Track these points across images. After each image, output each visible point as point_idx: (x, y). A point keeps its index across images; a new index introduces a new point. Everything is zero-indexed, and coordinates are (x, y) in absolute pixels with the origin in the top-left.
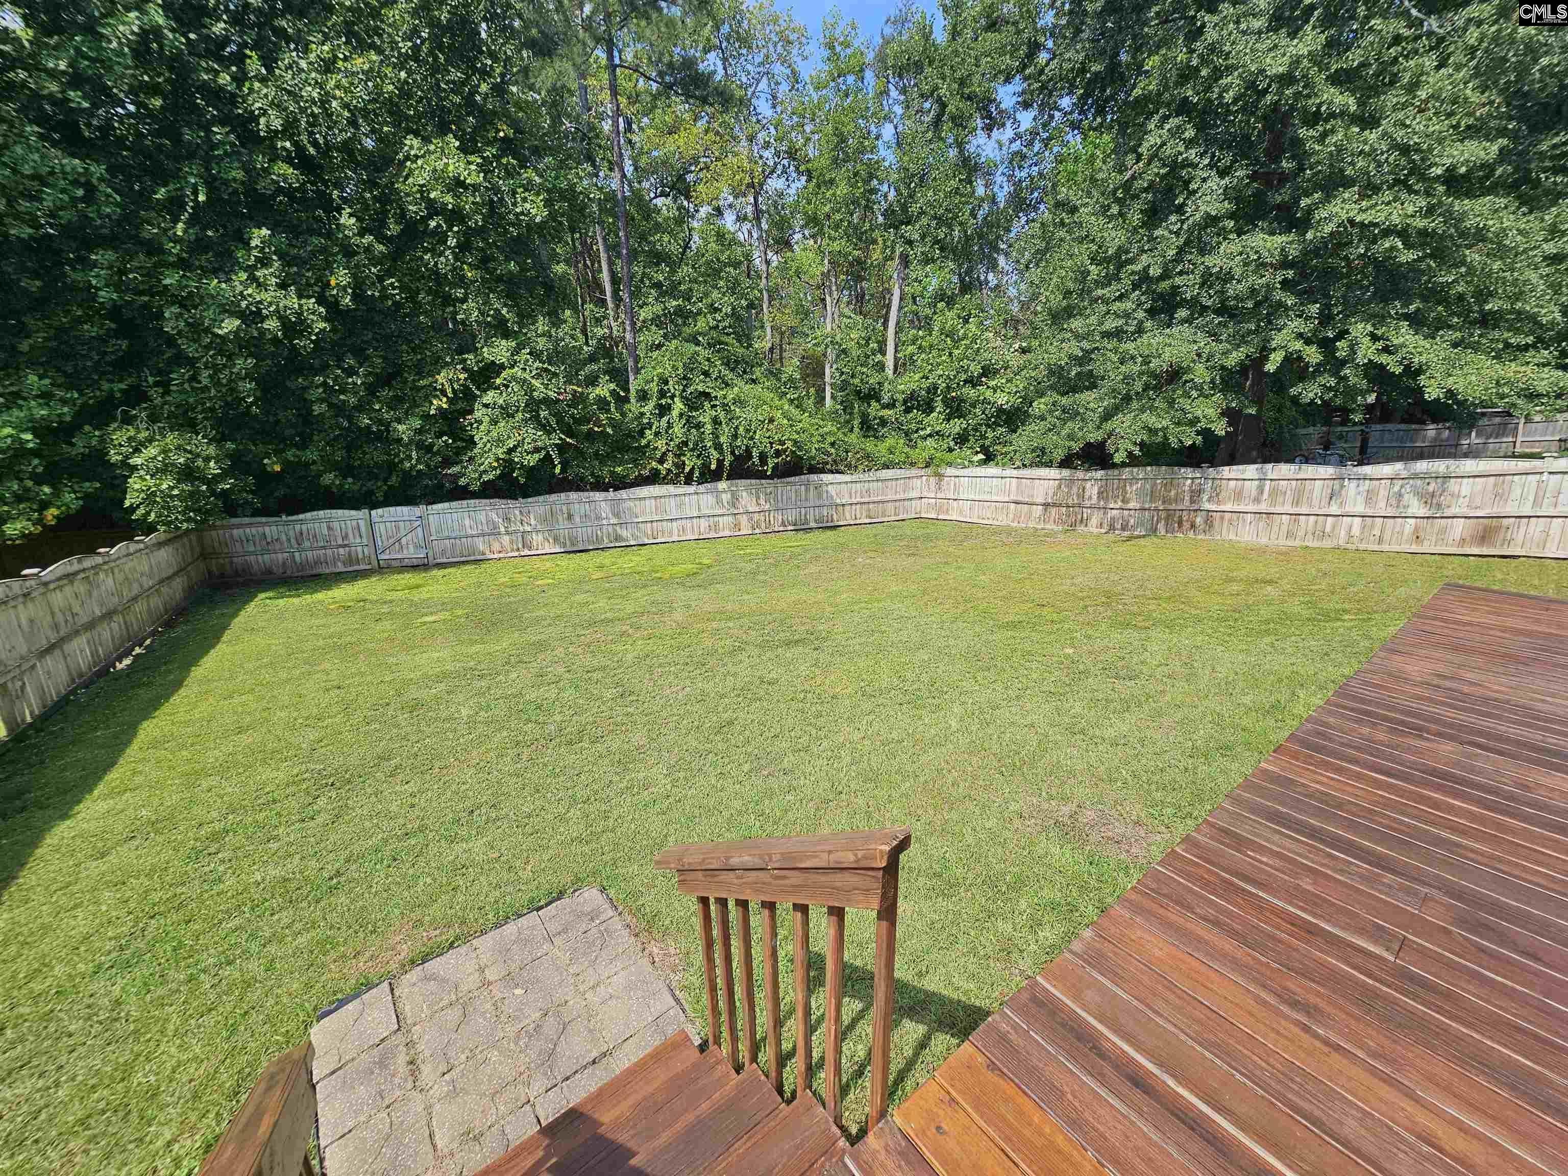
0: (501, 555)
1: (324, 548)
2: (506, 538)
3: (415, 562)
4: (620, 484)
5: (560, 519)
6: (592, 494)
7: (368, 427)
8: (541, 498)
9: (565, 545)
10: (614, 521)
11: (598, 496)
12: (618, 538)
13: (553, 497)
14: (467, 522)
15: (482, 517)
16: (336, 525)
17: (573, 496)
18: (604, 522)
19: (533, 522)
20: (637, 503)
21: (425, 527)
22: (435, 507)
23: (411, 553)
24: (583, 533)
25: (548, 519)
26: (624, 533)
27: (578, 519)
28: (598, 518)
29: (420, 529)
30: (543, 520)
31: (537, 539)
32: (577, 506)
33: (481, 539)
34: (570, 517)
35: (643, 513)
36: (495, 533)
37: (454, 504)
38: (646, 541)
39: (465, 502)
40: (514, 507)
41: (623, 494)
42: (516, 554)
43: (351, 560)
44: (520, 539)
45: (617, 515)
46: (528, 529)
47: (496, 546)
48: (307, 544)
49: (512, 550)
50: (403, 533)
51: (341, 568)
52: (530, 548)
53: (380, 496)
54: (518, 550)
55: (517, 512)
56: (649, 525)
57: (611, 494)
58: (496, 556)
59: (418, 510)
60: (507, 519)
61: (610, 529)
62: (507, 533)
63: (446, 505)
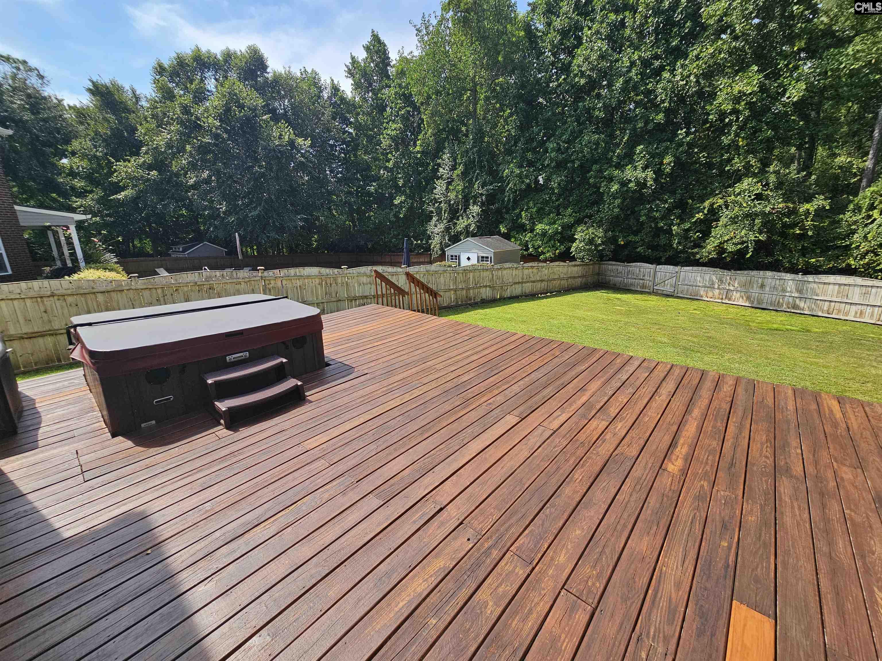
0: (711, 300)
1: (635, 279)
2: (717, 291)
3: (668, 293)
4: (809, 270)
5: (755, 286)
6: (783, 274)
7: (662, 227)
8: (746, 272)
9: (753, 302)
10: (796, 295)
11: (788, 276)
12: (795, 306)
13: (754, 273)
14: (698, 279)
15: (707, 277)
16: (642, 270)
17: (769, 273)
18: (787, 294)
19: (736, 285)
20: (821, 286)
21: (678, 278)
22: (685, 268)
23: (668, 289)
24: (767, 297)
25: (746, 286)
26: (802, 304)
27: (767, 289)
28: (784, 290)
29: (675, 278)
30: (743, 285)
31: (736, 295)
32: (770, 280)
33: (703, 289)
34: (762, 286)
35: (825, 294)
36: (711, 287)
37: (695, 268)
38: (820, 314)
39: (701, 268)
40: (727, 275)
41: (810, 278)
42: (720, 301)
43: (643, 286)
44: (725, 293)
45: (800, 291)
46: (732, 288)
47: (710, 294)
48: (630, 276)
49: (718, 298)
50: (667, 278)
51: (639, 289)
52: (729, 299)
53: (663, 260)
54: (722, 299)
55: (728, 278)
56: (827, 304)
57: (800, 276)
58: (708, 299)
59: (678, 268)
60: (721, 281)
61: (791, 300)
62: (719, 288)
63: (691, 268)
